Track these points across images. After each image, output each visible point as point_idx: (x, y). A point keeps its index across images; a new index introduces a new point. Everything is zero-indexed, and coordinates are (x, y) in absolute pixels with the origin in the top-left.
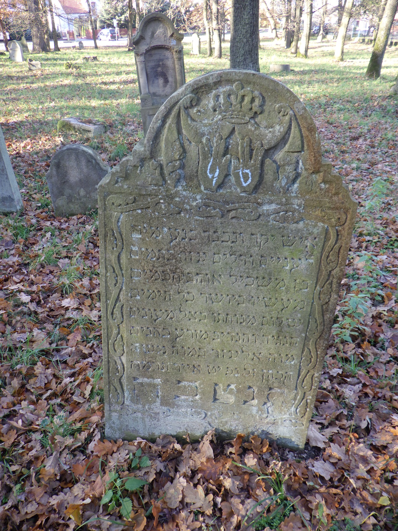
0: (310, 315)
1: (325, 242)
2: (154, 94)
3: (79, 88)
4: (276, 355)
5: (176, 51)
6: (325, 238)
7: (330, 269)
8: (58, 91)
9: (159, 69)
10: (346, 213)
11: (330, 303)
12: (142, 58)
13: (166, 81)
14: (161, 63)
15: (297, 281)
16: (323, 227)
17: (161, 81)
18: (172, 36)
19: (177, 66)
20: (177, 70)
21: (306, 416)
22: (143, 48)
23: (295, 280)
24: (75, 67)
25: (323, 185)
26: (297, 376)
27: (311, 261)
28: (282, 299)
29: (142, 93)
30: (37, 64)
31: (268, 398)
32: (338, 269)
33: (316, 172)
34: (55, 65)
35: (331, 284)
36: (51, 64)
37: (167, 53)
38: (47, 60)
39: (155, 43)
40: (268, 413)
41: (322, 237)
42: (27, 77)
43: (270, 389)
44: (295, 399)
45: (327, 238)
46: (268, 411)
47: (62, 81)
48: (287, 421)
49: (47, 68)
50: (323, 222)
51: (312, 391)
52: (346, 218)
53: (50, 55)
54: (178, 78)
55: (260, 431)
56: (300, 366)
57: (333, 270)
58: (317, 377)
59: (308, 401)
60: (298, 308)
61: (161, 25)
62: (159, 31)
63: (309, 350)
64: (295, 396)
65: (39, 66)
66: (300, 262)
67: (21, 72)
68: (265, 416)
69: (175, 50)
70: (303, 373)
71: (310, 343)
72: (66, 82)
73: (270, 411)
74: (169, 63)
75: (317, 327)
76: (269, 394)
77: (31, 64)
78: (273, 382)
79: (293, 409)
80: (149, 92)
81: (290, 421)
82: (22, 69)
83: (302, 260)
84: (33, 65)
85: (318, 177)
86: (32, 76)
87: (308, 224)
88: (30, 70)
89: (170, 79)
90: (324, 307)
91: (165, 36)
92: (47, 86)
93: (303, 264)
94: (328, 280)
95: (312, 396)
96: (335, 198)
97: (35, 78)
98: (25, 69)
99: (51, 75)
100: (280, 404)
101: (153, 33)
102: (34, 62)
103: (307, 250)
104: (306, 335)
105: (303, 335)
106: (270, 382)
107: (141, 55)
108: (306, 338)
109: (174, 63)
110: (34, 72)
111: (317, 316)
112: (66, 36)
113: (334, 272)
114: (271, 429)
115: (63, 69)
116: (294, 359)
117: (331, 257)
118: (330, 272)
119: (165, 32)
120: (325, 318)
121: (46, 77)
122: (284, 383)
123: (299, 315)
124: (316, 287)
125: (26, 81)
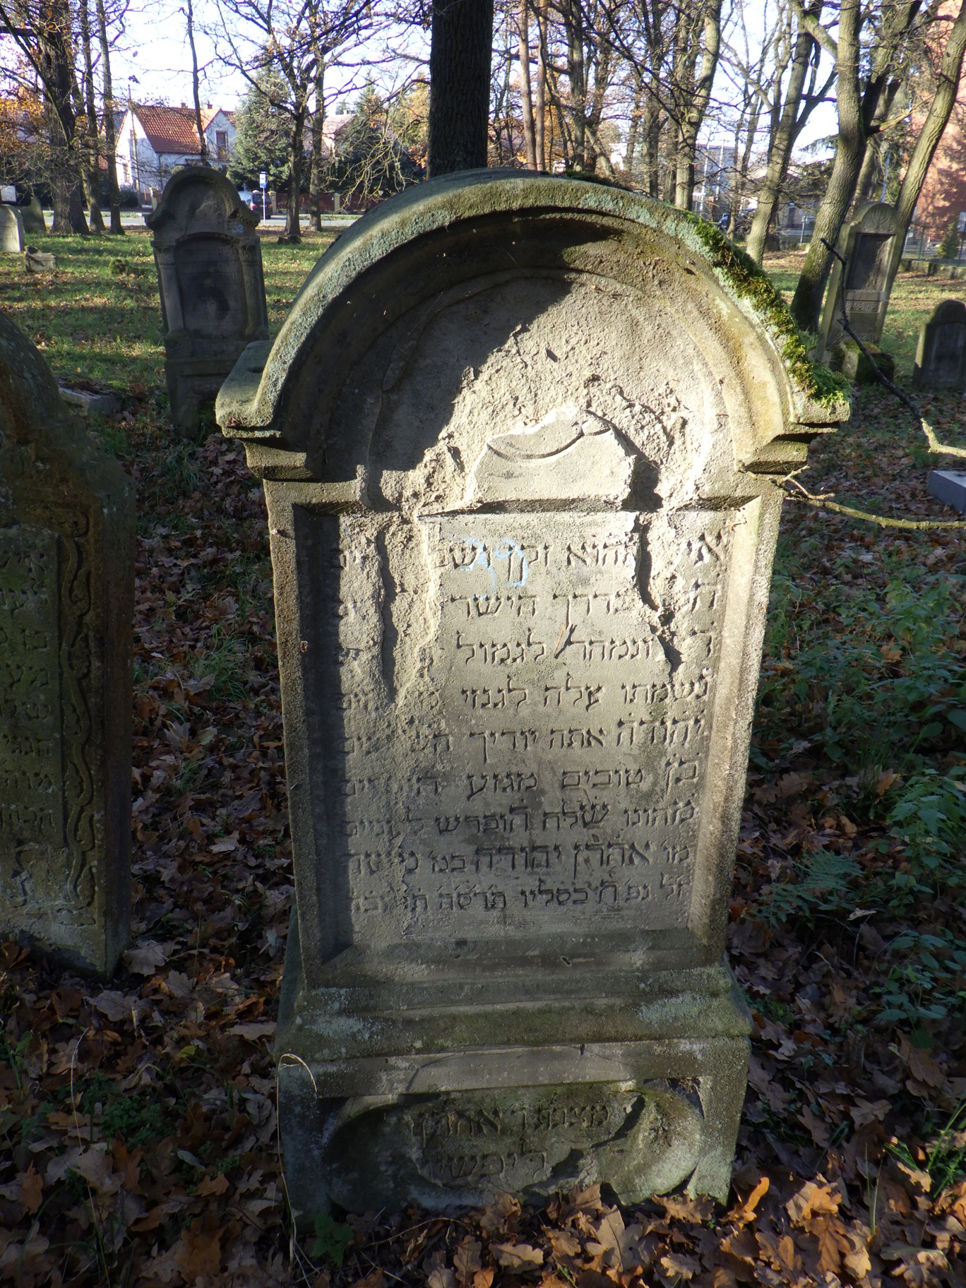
0: (61, 698)
1: (60, 563)
2: (197, 333)
3: (123, 316)
4: (17, 774)
5: (244, 247)
6: (59, 555)
7: (78, 613)
8: (69, 320)
9: (208, 282)
10: (86, 514)
11: (92, 676)
12: (168, 257)
13: (223, 308)
14: (212, 270)
15: (27, 632)
16: (51, 537)
17: (212, 307)
18: (234, 215)
19: (246, 278)
20: (247, 285)
21: (96, 903)
22: (173, 236)
23: (23, 631)
24: (136, 272)
25: (40, 464)
26: (61, 816)
27: (43, 597)
28: (8, 666)
29: (170, 329)
30: (47, 260)
31: (19, 862)
32: (91, 613)
33: (23, 442)
34: (96, 263)
35: (86, 639)
36: (85, 262)
37: (226, 250)
38: (82, 251)
39: (198, 228)
40: (25, 893)
41: (53, 553)
42: (14, 286)
43: (20, 843)
44: (69, 866)
45: (61, 559)
46: (24, 889)
47: (86, 300)
48: (64, 912)
49: (69, 270)
50: (50, 528)
51: (96, 849)
52: (88, 523)
53: (91, 243)
54: (250, 302)
55: (17, 931)
56: (64, 798)
57: (85, 614)
58: (98, 821)
59: (94, 870)
60: (38, 683)
61: (211, 193)
62: (207, 204)
63: (75, 765)
64: (68, 858)
65: (51, 264)
66: (23, 597)
67: (8, 274)
68: (20, 899)
69: (241, 244)
70: (73, 813)
71: (74, 751)
72: (98, 301)
73: (27, 889)
74: (230, 270)
75: (78, 721)
76: (19, 853)
77: (33, 259)
78: (21, 829)
79: (69, 886)
80: (185, 328)
81: (70, 911)
82: (12, 269)
83: (29, 594)
84: (37, 262)
85: (30, 451)
86: (27, 285)
87: (25, 530)
88: (30, 271)
89: (232, 304)
90: (84, 683)
91: (220, 215)
92: (49, 307)
93: (31, 602)
94: (78, 633)
95: (99, 861)
96: (63, 488)
97: (35, 289)
98: (18, 269)
99: (73, 284)
100: (43, 875)
101: (193, 208)
102: (39, 255)
103: (31, 575)
104: (62, 736)
105: (57, 736)
106: (16, 828)
107: (167, 250)
108: (63, 742)
109: (240, 271)
110: (39, 276)
111: (73, 700)
112: (148, 202)
113: (87, 619)
114: (36, 928)
115: (106, 273)
116: (50, 783)
117: (76, 592)
118: (81, 617)
119: (219, 208)
120: (90, 705)
121: (58, 289)
122: (40, 830)
123: (42, 697)
124: (60, 645)
125: (10, 293)
